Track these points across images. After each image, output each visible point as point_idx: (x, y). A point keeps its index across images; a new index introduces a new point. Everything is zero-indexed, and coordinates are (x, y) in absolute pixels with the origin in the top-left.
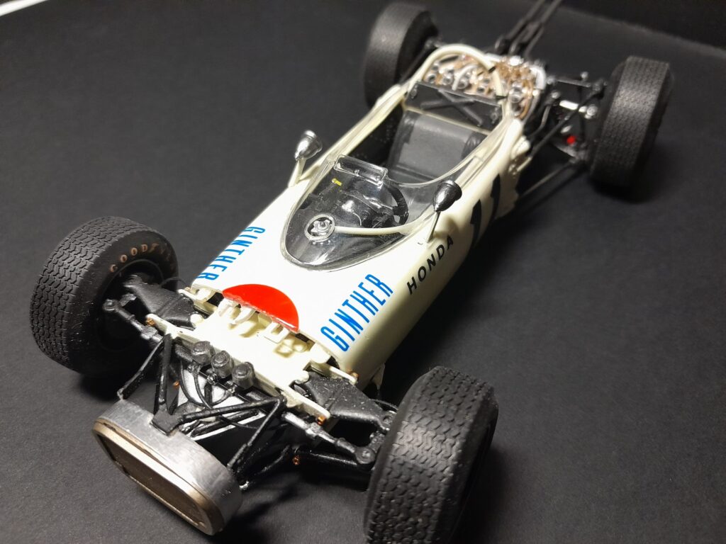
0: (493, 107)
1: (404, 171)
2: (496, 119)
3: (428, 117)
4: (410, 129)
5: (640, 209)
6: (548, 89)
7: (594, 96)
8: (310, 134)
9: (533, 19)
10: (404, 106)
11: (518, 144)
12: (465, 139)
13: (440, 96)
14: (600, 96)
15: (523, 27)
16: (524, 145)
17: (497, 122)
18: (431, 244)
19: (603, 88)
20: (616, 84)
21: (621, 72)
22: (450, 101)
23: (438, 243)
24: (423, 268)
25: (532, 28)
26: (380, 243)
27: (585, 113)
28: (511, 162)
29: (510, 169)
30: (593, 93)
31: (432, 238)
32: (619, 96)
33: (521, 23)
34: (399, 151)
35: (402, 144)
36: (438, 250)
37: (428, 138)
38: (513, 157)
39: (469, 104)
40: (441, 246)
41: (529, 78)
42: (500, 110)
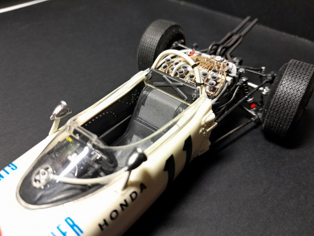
0: (194, 90)
1: (141, 122)
2: (195, 97)
3: (158, 91)
4: (146, 97)
5: (292, 153)
6: (240, 75)
7: (267, 82)
8: (64, 103)
9: (236, 33)
10: (145, 83)
11: (207, 115)
12: (176, 108)
13: (164, 80)
14: (271, 82)
15: (230, 38)
16: (212, 116)
17: (196, 99)
18: (125, 191)
19: (274, 77)
20: (281, 76)
21: (285, 69)
22: (170, 83)
23: (131, 190)
24: (115, 211)
25: (235, 38)
26: (85, 190)
27: (263, 91)
28: (201, 127)
29: (201, 131)
30: (267, 80)
31: (126, 186)
32: (281, 84)
33: (229, 35)
34: (138, 110)
35: (141, 106)
36: (131, 196)
37: (155, 104)
38: (203, 123)
39: (179, 86)
40: (135, 192)
41: (226, 69)
42: (198, 91)
